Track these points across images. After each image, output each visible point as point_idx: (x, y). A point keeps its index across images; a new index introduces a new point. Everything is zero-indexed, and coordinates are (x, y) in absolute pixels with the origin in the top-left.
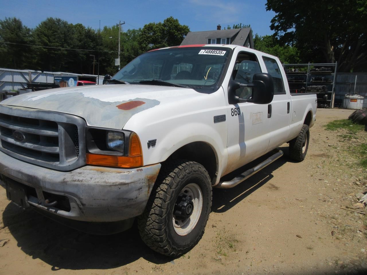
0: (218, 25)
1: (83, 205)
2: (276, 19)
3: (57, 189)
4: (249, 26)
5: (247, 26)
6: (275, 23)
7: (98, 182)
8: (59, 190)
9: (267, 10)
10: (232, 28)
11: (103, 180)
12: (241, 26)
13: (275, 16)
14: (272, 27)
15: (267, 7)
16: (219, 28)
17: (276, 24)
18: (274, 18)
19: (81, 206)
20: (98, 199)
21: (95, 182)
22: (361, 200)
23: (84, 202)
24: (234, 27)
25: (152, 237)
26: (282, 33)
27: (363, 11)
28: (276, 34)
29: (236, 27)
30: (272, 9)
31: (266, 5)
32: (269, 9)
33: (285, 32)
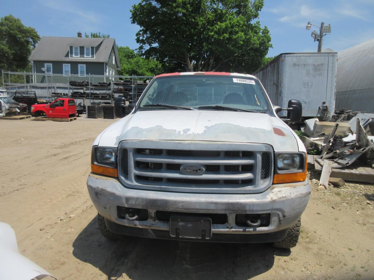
0: (79, 32)
1: (284, 216)
2: (141, 33)
3: (266, 209)
4: (108, 36)
5: (106, 36)
6: (140, 36)
7: (297, 195)
8: (268, 208)
9: (132, 23)
10: (90, 36)
11: (299, 193)
12: (100, 35)
13: (139, 31)
14: (138, 41)
15: (132, 20)
16: (79, 35)
17: (141, 38)
18: (139, 32)
19: (282, 218)
20: (296, 209)
21: (295, 196)
22: (319, 184)
23: (286, 214)
24: (91, 35)
25: (294, 234)
26: (147, 47)
27: (213, 35)
28: (141, 48)
29: (94, 36)
30: (136, 23)
31: (131, 18)
32: (134, 22)
33: (151, 46)
